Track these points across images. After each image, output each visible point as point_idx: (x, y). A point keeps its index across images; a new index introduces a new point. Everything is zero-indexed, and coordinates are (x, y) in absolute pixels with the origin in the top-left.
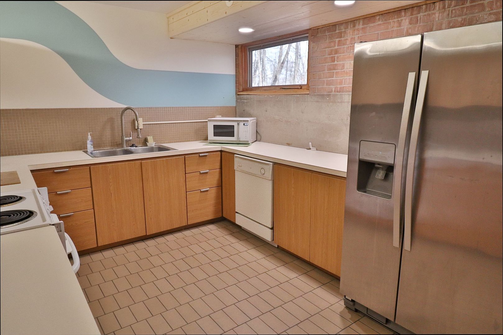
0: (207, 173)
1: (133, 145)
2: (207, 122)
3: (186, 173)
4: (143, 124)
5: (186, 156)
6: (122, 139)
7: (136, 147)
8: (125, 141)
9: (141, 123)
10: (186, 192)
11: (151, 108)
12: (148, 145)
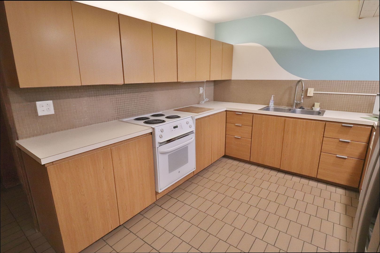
0: (348, 142)
1: (301, 107)
2: (376, 96)
3: (324, 136)
4: (314, 93)
5: (327, 123)
6: (294, 101)
7: (304, 109)
8: (295, 104)
9: (311, 92)
10: (321, 152)
11: (325, 81)
12: (313, 109)
